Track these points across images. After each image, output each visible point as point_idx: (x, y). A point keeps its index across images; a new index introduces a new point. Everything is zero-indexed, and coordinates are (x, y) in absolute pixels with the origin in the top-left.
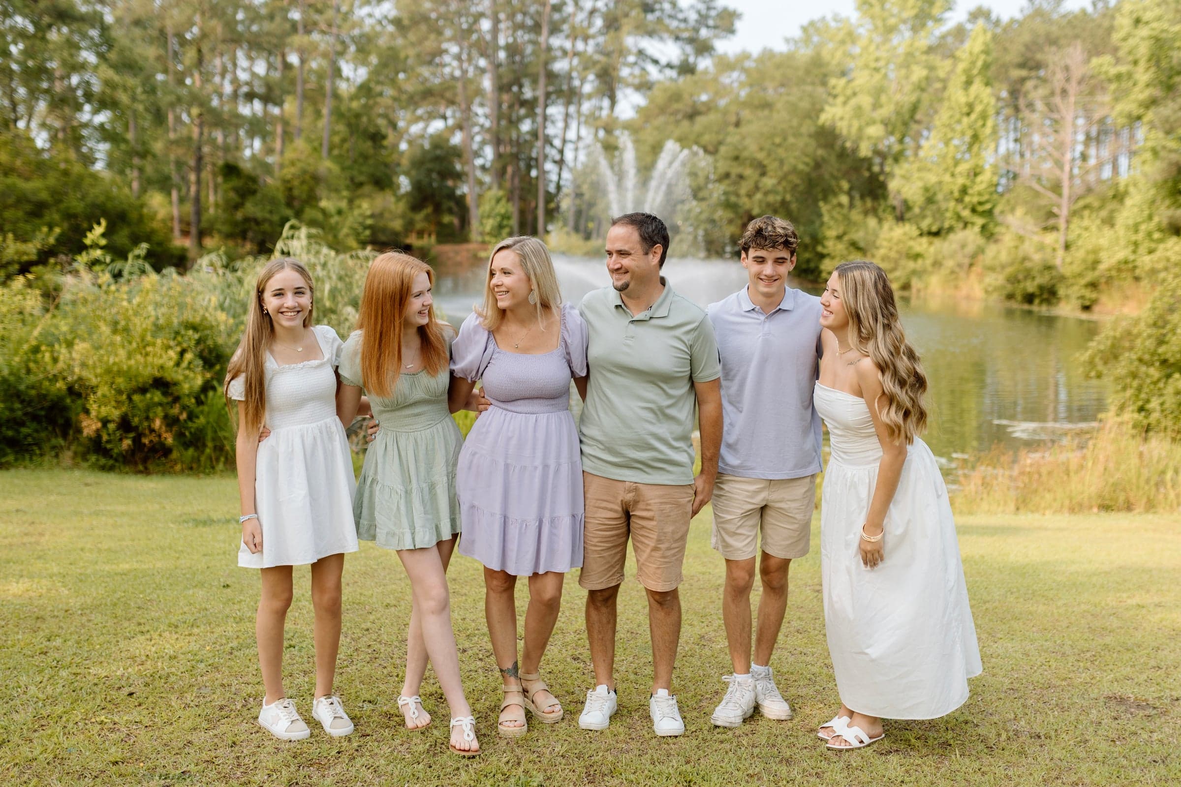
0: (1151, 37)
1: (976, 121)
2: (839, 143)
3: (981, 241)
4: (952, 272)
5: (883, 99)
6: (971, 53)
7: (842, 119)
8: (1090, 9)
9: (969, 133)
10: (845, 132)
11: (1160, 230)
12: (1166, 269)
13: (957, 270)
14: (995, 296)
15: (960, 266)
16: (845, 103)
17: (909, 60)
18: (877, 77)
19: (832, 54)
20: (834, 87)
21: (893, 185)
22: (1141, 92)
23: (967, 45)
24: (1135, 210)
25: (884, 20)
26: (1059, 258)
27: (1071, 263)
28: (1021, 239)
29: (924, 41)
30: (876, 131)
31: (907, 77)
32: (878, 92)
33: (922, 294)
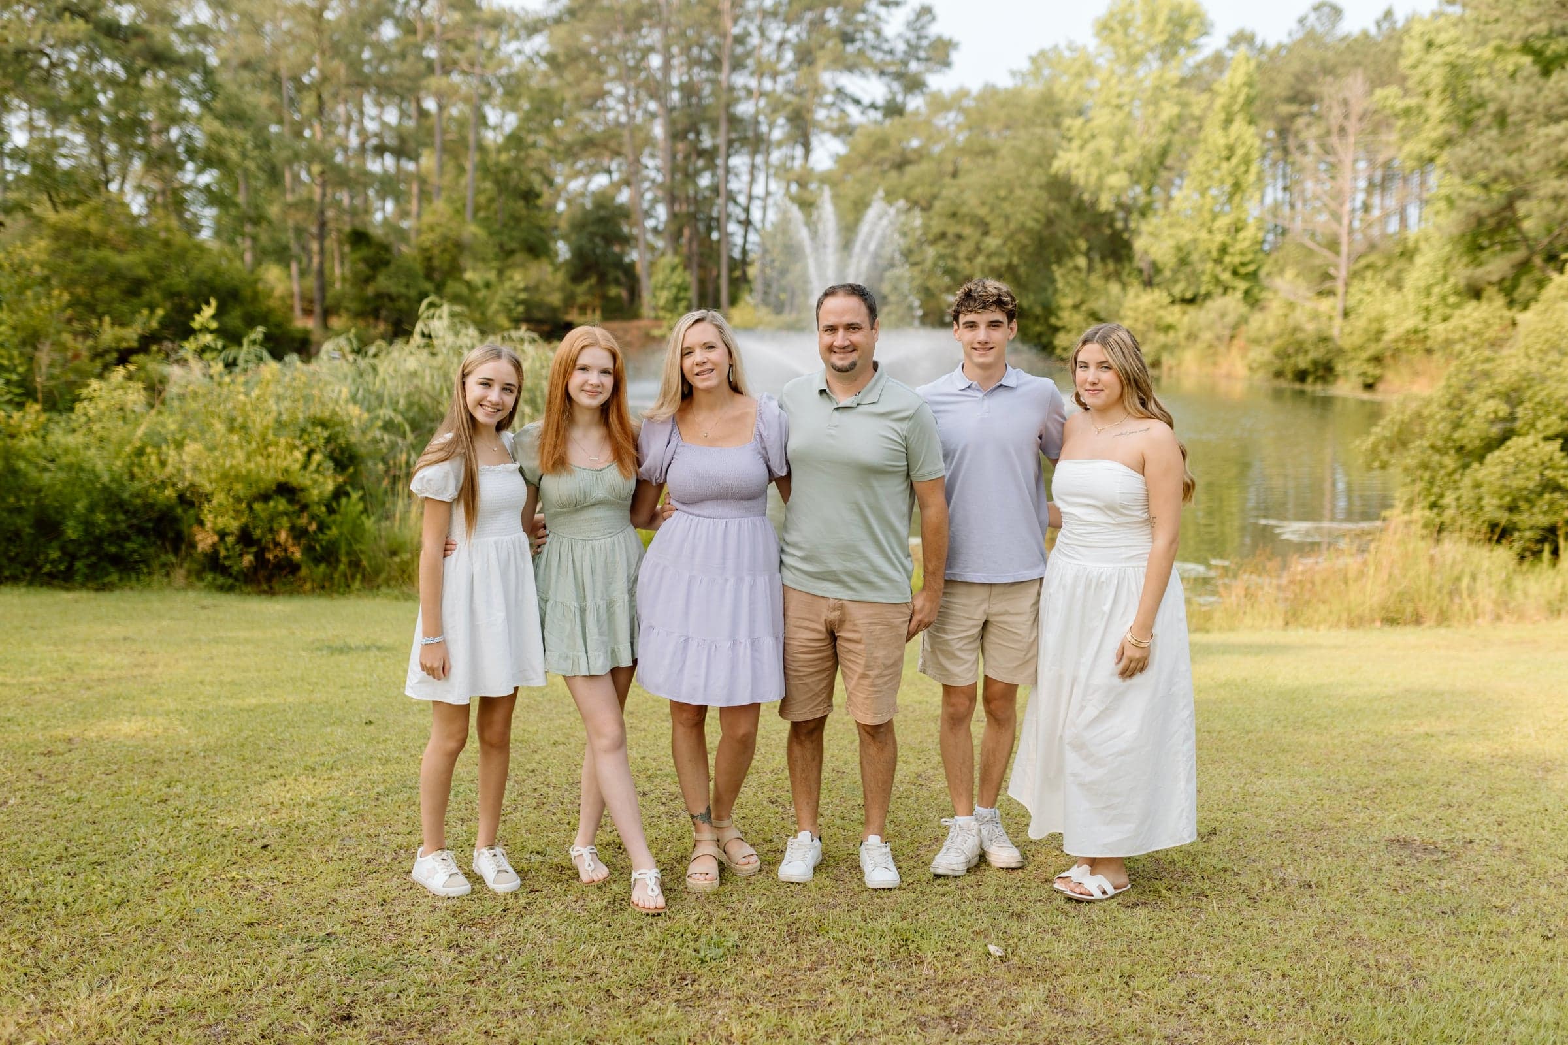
0: (1445, 64)
1: (1237, 166)
2: (1075, 195)
3: (1243, 309)
4: (1210, 346)
5: (1127, 141)
6: (1231, 86)
7: (1078, 166)
8: (1373, 31)
9: (1230, 181)
10: (1082, 182)
11: (1457, 293)
12: (1463, 339)
13: (1216, 343)
14: (1260, 375)
15: (1219, 338)
16: (1082, 148)
17: (1157, 95)
18: (1120, 115)
19: (1066, 89)
20: (1069, 129)
21: (1139, 244)
22: (1435, 129)
23: (1227, 76)
24: (1428, 270)
25: (1128, 47)
26: (1337, 328)
27: (1351, 334)
28: (1291, 306)
29: (1174, 73)
30: (1117, 180)
31: (1156, 115)
32: (1121, 134)
33: (1174, 372)
